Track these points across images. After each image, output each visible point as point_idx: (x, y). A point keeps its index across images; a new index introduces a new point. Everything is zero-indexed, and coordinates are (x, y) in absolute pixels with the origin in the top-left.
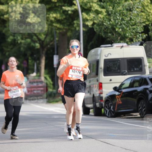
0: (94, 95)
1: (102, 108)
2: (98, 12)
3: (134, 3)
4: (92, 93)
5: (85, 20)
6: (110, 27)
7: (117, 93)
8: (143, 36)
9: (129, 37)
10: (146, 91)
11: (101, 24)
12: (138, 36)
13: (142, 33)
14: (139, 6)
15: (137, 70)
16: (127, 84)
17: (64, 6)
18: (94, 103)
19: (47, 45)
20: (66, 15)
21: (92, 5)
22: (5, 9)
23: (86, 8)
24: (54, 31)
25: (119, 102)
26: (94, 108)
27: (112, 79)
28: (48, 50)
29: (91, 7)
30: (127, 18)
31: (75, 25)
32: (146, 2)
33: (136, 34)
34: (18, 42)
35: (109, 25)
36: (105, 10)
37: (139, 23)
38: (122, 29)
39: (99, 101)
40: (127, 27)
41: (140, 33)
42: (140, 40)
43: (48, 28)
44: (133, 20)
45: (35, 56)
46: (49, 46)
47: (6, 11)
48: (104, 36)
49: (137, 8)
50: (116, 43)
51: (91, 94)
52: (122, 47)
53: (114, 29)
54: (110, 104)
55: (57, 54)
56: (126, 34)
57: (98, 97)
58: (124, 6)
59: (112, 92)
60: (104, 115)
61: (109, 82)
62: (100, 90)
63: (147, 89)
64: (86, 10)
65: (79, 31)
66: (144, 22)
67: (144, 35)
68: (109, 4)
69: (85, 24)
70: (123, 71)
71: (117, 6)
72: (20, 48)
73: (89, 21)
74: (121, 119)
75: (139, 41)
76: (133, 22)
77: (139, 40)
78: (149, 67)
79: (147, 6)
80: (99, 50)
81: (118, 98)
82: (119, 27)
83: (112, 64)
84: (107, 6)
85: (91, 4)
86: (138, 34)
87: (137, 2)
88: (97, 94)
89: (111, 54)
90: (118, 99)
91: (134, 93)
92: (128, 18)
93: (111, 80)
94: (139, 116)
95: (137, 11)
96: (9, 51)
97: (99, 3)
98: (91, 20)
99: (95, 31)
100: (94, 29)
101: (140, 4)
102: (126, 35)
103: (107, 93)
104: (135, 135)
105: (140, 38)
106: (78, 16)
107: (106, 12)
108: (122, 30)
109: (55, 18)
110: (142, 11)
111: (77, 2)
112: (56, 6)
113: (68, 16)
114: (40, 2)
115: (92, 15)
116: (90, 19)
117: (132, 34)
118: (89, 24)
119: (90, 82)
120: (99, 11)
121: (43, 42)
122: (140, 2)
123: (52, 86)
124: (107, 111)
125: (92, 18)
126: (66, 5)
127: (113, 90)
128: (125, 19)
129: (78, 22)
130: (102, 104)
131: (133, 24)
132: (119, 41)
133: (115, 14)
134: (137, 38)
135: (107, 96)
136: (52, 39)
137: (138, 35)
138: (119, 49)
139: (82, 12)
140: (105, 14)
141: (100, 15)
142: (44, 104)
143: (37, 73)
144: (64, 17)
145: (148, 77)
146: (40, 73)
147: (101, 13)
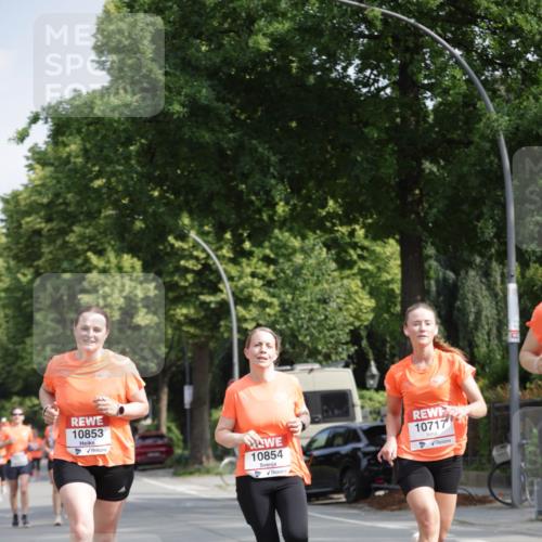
2: (265, 304)
3: (331, 288)
5: (241, 320)
6: (288, 332)
8: (349, 349)
9: (324, 351)
10: (357, 454)
13: (347, 343)
14: (340, 293)
15: (339, 414)
16: (322, 440)
17: (202, 294)
19: (171, 366)
20: (206, 310)
23: (242, 297)
24: (184, 340)
28: (174, 375)
29: (250, 296)
30: (319, 316)
31: (222, 329)
32: (354, 287)
33: (336, 346)
36: (278, 300)
37: (341, 326)
38: (310, 337)
40: (320, 332)
41: (343, 344)
42: (344, 356)
43: (173, 335)
44: (331, 320)
46: (174, 369)
49: (338, 297)
50: (300, 362)
52: (311, 370)
53: (296, 337)
55: (191, 384)
56: (317, 346)
58: (314, 293)
63: (359, 449)
65: (231, 339)
66: (352, 324)
67: (351, 347)
68: (286, 291)
69: (242, 327)
71: (299, 294)
73: (249, 321)
75: (342, 359)
77: (342, 356)
78: (362, 407)
79: (356, 293)
82: (305, 333)
84: (281, 293)
85: (250, 290)
91: (333, 458)
92: (321, 316)
94: (344, 500)
95: (337, 303)
97: (266, 288)
98: (253, 319)
101: (342, 290)
102: (317, 349)
105: (344, 353)
106: (228, 312)
107: (279, 305)
108: (311, 339)
109: (186, 316)
111: (225, 287)
112: (186, 294)
113: (209, 313)
115: (254, 311)
116: (252, 317)
117: (330, 346)
120: (267, 303)
123: (181, 444)
125: (254, 315)
126: (205, 291)
128: (315, 318)
129: (228, 324)
131: (330, 327)
132: (305, 358)
133: (296, 308)
134: (337, 353)
136: (180, 355)
137: (341, 347)
138: (306, 374)
139: (236, 304)
140: (278, 309)
141: (268, 310)
142: (168, 479)
143: (153, 420)
144: (202, 314)
145: (361, 428)
146: (159, 420)
147: (270, 305)
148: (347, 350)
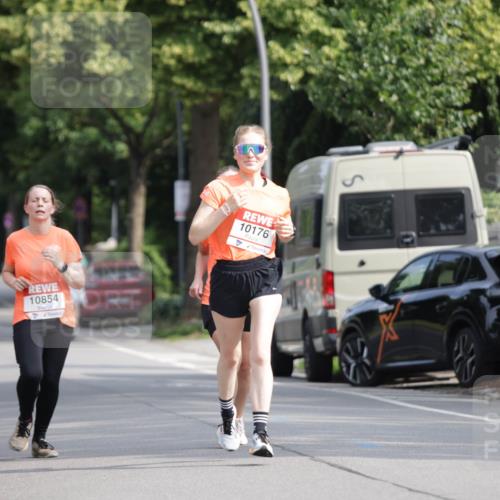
0: (305, 313)
1: (334, 353)
2: (320, 39)
3: (437, 11)
4: (299, 305)
5: (277, 66)
6: (361, 87)
7: (382, 306)
8: (468, 118)
9: (423, 120)
10: (478, 300)
11: (329, 80)
12: (452, 118)
13: (465, 107)
14: (455, 18)
15: (448, 230)
16: (416, 276)
17: (209, 19)
18: (307, 338)
19: (153, 147)
20: (214, 48)
21: (301, 17)
22: (15, 30)
23: (281, 25)
24: (175, 100)
25: (389, 334)
26: (307, 355)
27: (365, 260)
28: (157, 163)
29: (296, 23)
30: (415, 60)
31: (245, 83)
32: (478, 8)
33: (445, 111)
34: (56, 139)
35: (357, 83)
36: (344, 32)
37: (455, 76)
38: (398, 95)
39: (324, 332)
40: (417, 88)
41: (457, 108)
42: (459, 130)
43: (156, 92)
44: (436, 67)
45: (113, 183)
46: (158, 151)
47: (18, 34)
48: (340, 119)
49: (449, 26)
50: (380, 140)
51: (296, 308)
52: (400, 153)
53: (373, 96)
54: (359, 340)
55: (186, 177)
56: (411, 112)
57: (320, 317)
58: (407, 18)
59: (367, 302)
60: (340, 378)
61: (356, 268)
62: (327, 296)
63: (482, 292)
64: (282, 31)
65: (258, 102)
66: (472, 73)
67: (471, 114)
68: (357, 14)
69: (278, 79)
70: (403, 233)
71: (381, 19)
72: (63, 157)
73: (291, 68)
74: (395, 391)
75: (454, 135)
76: (436, 71)
77: (456, 130)
78: (489, 222)
79: (482, 19)
80: (324, 163)
81: (387, 324)
82: (390, 88)
83: (365, 210)
84: (350, 18)
85: (298, 12)
86: (452, 110)
87: (449, 7)
88: (316, 308)
89: (361, 177)
90: (384, 327)
91: (437, 307)
92: (419, 59)
93: (362, 263)
94: (455, 381)
95: (449, 36)
96: (26, 168)
97: (324, 10)
98: (298, 65)
99: (310, 102)
100: (307, 96)
101: (457, 13)
102: (412, 117)
103: (350, 306)
104: (441, 444)
105: (459, 123)
106: (254, 52)
107: (345, 40)
108: (400, 100)
109: (179, 59)
110: (464, 37)
111: (250, 7)
112: (180, 19)
113: (221, 53)
114: (129, 8)
115: (301, 49)
116: (295, 61)
117: (433, 111)
118: (292, 77)
119: (293, 270)
120: (324, 36)
121: (139, 137)
122: (458, 8)
123: (168, 283)
124: (348, 366)
125: (301, 58)
126: (215, 14)
127: (368, 296)
128: (408, 63)
129: (255, 73)
130: (333, 343)
131: (435, 79)
132: (389, 133)
133: (375, 45)
134: (447, 125)
135: (350, 317)
136: (168, 128)
137: (453, 114)
138: (390, 160)
139: (268, 38)
140: (343, 45)
141: (326, 49)
142: (143, 343)
143: (119, 240)
144: (209, 55)
145: (485, 254)
146: (130, 241)
147: (329, 40)
148: (465, 119)
